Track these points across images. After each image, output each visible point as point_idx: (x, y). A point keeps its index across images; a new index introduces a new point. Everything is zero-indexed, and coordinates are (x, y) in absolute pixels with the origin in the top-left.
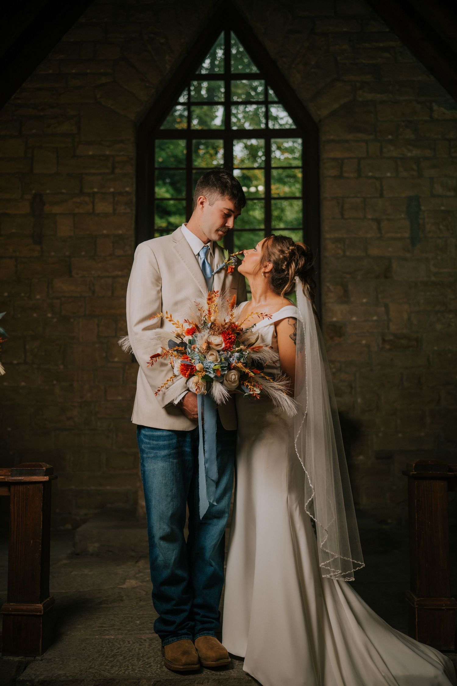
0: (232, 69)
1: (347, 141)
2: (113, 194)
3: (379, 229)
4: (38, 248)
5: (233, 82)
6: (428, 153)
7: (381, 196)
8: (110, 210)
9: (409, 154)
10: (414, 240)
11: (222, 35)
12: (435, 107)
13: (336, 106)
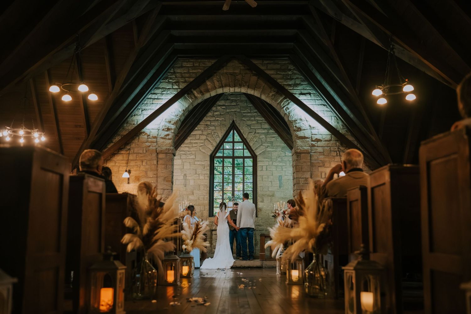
0: (235, 140)
1: (263, 161)
2: (204, 174)
3: (272, 184)
4: (185, 188)
5: (235, 143)
6: (284, 164)
7: (272, 175)
8: (203, 178)
9: (279, 165)
10: (280, 187)
11: (232, 132)
12: (286, 153)
13: (261, 152)
